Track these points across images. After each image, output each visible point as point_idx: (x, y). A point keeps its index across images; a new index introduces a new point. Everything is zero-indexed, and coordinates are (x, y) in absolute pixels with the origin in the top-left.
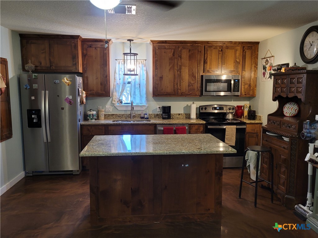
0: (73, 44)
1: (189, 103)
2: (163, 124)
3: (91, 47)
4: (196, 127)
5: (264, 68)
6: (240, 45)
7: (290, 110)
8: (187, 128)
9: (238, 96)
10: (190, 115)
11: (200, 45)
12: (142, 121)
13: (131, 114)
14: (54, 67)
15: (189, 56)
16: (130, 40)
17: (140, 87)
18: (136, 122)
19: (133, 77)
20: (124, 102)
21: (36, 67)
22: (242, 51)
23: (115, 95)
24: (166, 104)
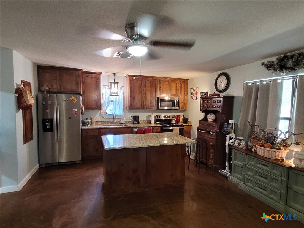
0: (77, 75)
1: (150, 114)
2: (136, 127)
3: (88, 77)
4: (156, 128)
5: (192, 94)
6: (178, 80)
7: (211, 117)
8: (151, 129)
9: (178, 109)
10: (150, 121)
11: (156, 79)
12: (121, 125)
13: (113, 121)
14: (63, 90)
15: (151, 85)
16: (114, 74)
17: (119, 103)
18: (117, 126)
19: (115, 97)
20: (108, 113)
21: (49, 89)
22: (179, 84)
23: (103, 108)
24: (136, 114)
